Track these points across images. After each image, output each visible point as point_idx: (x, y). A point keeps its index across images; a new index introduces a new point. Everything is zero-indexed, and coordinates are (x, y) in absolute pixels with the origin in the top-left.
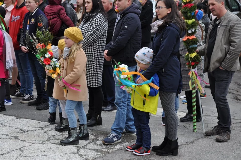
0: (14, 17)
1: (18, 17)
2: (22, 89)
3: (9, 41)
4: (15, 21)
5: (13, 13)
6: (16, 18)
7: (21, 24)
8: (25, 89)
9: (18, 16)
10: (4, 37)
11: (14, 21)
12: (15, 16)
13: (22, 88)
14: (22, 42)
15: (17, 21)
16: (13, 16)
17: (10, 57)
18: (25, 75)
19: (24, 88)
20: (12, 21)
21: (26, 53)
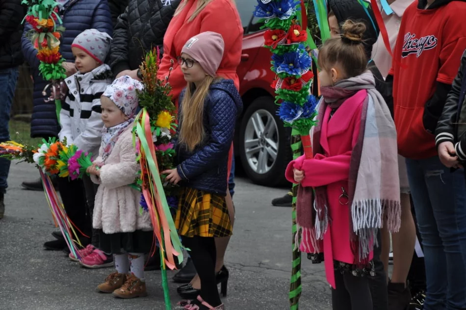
0: (413, 41)
1: (429, 40)
2: (431, 301)
3: (382, 134)
4: (418, 54)
5: (410, 24)
6: (419, 42)
7: (440, 66)
8: (441, 300)
9: (430, 37)
10: (362, 118)
11: (413, 56)
12: (418, 37)
13: (430, 298)
14: (447, 127)
15: (423, 53)
16: (408, 37)
17: (369, 192)
18: (445, 250)
19: (438, 296)
20: (405, 54)
21: (452, 170)
